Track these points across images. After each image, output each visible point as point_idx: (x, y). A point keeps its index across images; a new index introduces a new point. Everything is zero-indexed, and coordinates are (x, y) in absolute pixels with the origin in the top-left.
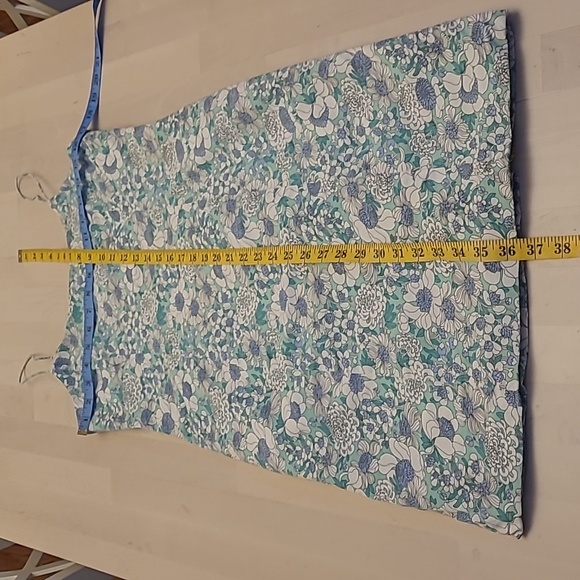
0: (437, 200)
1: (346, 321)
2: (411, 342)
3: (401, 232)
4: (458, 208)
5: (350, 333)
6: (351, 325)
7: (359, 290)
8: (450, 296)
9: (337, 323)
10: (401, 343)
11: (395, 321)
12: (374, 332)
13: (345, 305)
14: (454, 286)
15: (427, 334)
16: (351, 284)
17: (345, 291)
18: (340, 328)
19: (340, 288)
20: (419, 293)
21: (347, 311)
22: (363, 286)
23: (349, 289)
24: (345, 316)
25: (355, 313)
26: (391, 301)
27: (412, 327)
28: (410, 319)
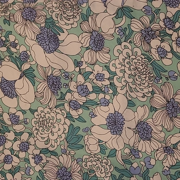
0: (136, 26)
1: (18, 142)
2: (101, 162)
3: (87, 57)
4: (163, 35)
5: (22, 155)
6: (25, 147)
7: (36, 113)
8: (147, 119)
9: (8, 145)
10: (89, 164)
11: (81, 143)
12: (54, 153)
13: (19, 128)
14: (153, 109)
15: (119, 155)
16: (26, 107)
17: (19, 114)
18: (12, 150)
19: (13, 111)
20: (109, 117)
21: (21, 133)
22: (40, 109)
23: (24, 112)
24: (18, 137)
25: (30, 134)
26: (76, 124)
27: (103, 149)
28: (100, 141)
